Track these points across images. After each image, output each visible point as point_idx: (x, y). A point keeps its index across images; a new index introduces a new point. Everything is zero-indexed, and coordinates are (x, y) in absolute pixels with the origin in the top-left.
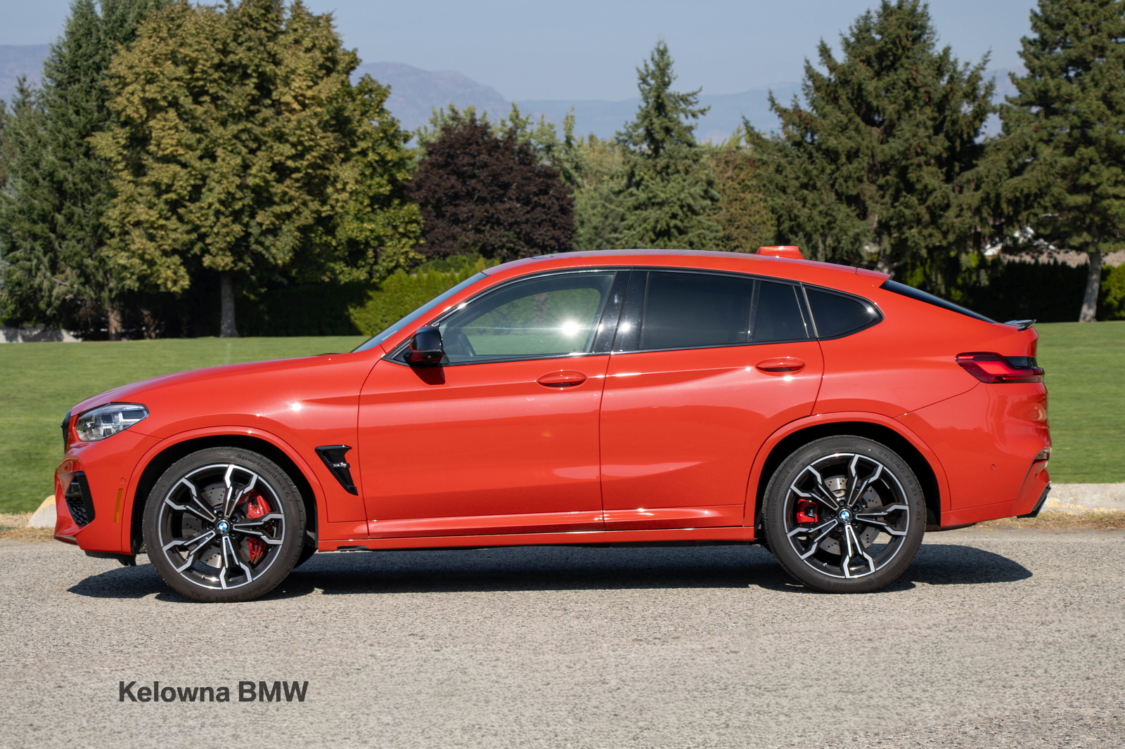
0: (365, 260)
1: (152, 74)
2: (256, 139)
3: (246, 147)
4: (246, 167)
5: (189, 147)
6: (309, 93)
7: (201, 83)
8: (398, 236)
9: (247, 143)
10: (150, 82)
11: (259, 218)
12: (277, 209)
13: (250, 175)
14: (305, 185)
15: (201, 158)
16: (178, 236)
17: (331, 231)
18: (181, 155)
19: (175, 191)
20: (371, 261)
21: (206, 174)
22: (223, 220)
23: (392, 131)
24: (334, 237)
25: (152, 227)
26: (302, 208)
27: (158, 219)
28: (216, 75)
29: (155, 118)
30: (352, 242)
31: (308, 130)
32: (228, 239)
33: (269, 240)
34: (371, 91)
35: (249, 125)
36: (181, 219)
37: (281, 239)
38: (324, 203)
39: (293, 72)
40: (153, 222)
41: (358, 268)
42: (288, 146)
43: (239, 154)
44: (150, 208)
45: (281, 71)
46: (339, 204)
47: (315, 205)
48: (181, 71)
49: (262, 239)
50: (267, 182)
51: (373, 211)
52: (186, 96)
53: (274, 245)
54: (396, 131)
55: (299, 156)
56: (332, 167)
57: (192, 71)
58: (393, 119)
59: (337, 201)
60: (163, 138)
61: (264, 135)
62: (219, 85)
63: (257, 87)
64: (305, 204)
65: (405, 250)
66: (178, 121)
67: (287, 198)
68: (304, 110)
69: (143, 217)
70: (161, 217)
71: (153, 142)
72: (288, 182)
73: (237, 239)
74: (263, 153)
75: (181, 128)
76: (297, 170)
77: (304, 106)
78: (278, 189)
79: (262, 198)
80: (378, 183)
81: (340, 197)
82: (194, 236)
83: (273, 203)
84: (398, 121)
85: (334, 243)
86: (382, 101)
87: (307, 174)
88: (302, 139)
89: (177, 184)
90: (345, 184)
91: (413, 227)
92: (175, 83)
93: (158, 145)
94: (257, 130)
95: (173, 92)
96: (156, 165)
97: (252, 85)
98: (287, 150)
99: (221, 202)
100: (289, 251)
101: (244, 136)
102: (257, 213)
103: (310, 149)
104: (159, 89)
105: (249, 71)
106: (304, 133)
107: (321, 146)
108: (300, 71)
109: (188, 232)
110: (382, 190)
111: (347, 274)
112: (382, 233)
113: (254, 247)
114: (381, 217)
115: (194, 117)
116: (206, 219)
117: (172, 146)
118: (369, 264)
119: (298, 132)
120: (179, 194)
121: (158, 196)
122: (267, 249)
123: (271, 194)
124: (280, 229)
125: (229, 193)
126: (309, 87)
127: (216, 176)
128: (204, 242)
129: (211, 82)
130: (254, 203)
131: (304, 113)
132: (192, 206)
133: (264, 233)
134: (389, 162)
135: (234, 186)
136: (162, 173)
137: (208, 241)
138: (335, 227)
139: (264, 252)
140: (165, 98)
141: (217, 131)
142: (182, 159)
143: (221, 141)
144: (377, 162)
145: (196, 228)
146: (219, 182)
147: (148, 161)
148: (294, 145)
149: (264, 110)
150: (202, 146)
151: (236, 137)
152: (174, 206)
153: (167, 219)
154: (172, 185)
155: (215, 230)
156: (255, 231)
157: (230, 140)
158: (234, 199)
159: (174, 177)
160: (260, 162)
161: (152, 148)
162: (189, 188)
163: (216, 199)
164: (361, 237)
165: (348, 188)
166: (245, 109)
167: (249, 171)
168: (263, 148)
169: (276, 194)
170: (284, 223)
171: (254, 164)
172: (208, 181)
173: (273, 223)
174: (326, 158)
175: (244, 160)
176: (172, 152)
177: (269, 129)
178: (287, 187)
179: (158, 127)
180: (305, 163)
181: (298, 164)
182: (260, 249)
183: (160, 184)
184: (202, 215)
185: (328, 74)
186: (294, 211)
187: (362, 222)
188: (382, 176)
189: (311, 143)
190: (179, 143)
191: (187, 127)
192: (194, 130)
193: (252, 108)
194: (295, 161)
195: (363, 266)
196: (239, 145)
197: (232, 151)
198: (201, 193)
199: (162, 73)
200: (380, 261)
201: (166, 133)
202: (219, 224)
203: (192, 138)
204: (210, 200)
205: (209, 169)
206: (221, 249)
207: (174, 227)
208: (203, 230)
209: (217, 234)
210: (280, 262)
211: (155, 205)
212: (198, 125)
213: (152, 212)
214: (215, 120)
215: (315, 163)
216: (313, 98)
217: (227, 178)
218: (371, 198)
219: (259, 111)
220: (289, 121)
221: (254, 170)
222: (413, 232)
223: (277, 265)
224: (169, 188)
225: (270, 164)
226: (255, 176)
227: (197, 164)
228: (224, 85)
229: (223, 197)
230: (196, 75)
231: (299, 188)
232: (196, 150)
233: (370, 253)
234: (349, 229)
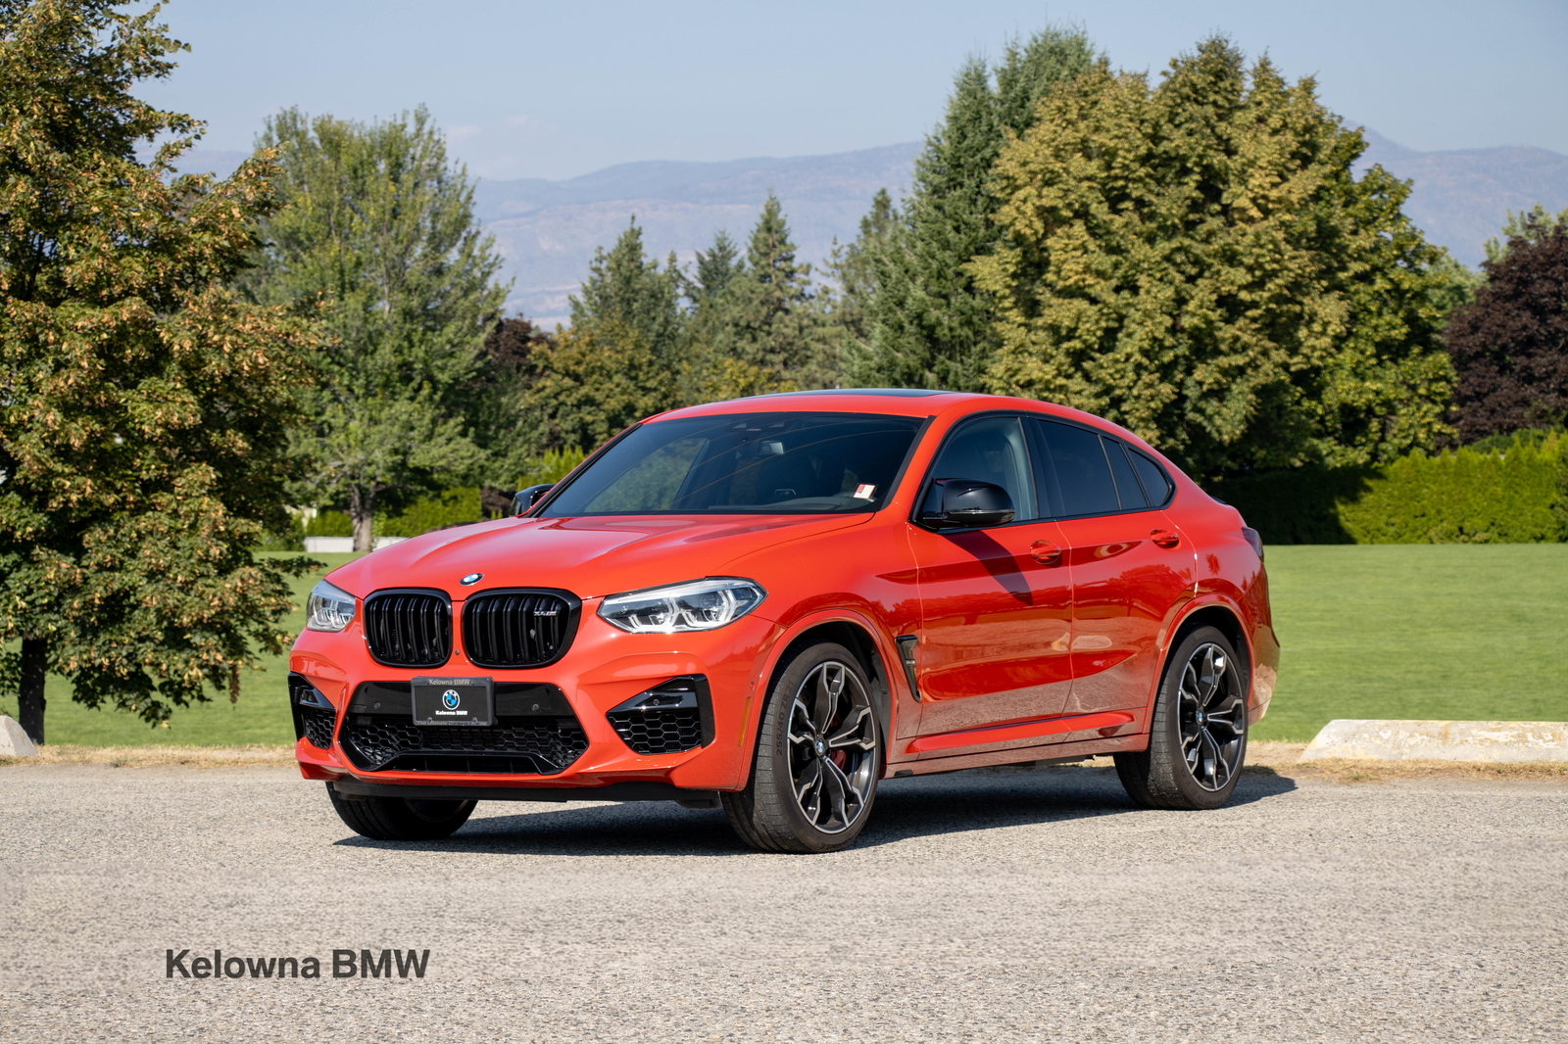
0: (1366, 436)
1: (1052, 172)
2: (1197, 262)
3: (1182, 273)
4: (1181, 301)
5: (1101, 274)
6: (1274, 194)
7: (1121, 183)
8: (1417, 400)
9: (1183, 267)
10: (1048, 183)
11: (1198, 375)
12: (1223, 361)
13: (1187, 312)
14: (1266, 326)
15: (1117, 290)
16: (1083, 400)
17: (1315, 394)
18: (1090, 286)
19: (1080, 337)
20: (1376, 437)
21: (1124, 312)
22: (1146, 377)
23: (1412, 247)
24: (1321, 402)
25: (1047, 389)
26: (1261, 360)
27: (1055, 377)
28: (1142, 172)
29: (1054, 234)
30: (1347, 410)
31: (1271, 247)
32: (1152, 405)
33: (1211, 406)
34: (1382, 188)
35: (1187, 242)
36: (1087, 377)
37: (1230, 404)
38: (1293, 351)
39: (1252, 163)
40: (1048, 382)
41: (1355, 447)
42: (1242, 270)
43: (1171, 283)
44: (1046, 361)
45: (1234, 164)
46: (1317, 354)
47: (1280, 355)
48: (1093, 167)
49: (1202, 404)
50: (1209, 323)
51: (1380, 363)
52: (1101, 202)
53: (1219, 413)
54: (1419, 246)
55: (1258, 285)
56: (1306, 300)
57: (1109, 167)
58: (1414, 229)
59: (1314, 348)
60: (1064, 262)
61: (1209, 256)
62: (1145, 185)
63: (1200, 187)
64: (1265, 353)
65: (1427, 420)
66: (1086, 237)
67: (1238, 345)
68: (1265, 218)
69: (1036, 375)
70: (1059, 374)
71: (1052, 268)
72: (1241, 322)
73: (1165, 405)
74: (1206, 282)
75: (1092, 247)
76: (1254, 305)
77: (1267, 213)
78: (1227, 332)
79: (1203, 345)
80: (1389, 323)
81: (1317, 343)
82: (1105, 401)
83: (1217, 353)
84: (1422, 232)
85: (1320, 411)
86: (1398, 203)
87: (1268, 310)
88: (1261, 260)
89: (1083, 327)
90: (1326, 324)
91: (1441, 387)
92: (1085, 184)
93: (1058, 273)
94: (1198, 249)
95: (1082, 196)
96: (1054, 301)
97: (1193, 184)
98: (1241, 276)
99: (1144, 352)
100: (1241, 422)
101: (1179, 258)
102: (1195, 367)
103: (1274, 274)
104: (1061, 194)
105: (1189, 165)
106: (1264, 251)
107: (1290, 270)
108: (1262, 163)
109: (1097, 396)
110: (1394, 333)
111: (1336, 455)
112: (1392, 396)
113: (1191, 416)
114: (1391, 373)
115: (1109, 232)
116: (1122, 377)
117: (1077, 273)
118: (1371, 441)
119: (1256, 250)
120: (1085, 341)
121: (1057, 344)
122: (1210, 418)
123: (1216, 341)
124: (1229, 389)
125: (1155, 339)
126: (1274, 185)
127: (1138, 316)
128: (1118, 409)
129: (1135, 181)
130: (1192, 353)
131: (1265, 223)
132: (1103, 359)
133: (1205, 396)
134: (1407, 291)
135: (1163, 329)
136: (1060, 312)
137: (1125, 407)
138: (1322, 387)
139: (1205, 423)
140: (1069, 205)
141: (1140, 251)
142: (1091, 292)
143: (1146, 265)
144: (1388, 291)
145: (1108, 390)
146: (1141, 324)
147: (1044, 295)
148: (1250, 269)
149: (1209, 219)
150: (1120, 273)
151: (1168, 258)
152: (1078, 357)
153: (1069, 377)
154: (1076, 329)
155: (1135, 392)
156: (1192, 392)
157: (1159, 263)
158: (1162, 347)
159: (1078, 318)
160: (1202, 294)
161: (1050, 277)
162: (1099, 333)
163: (1136, 348)
164: (1361, 402)
165: (1330, 330)
166: (1181, 219)
167: (1185, 308)
168: (1207, 274)
169: (1223, 340)
170: (1234, 381)
171: (1192, 298)
172: (1126, 322)
173: (1217, 382)
174: (1296, 286)
175: (1177, 292)
176: (1076, 282)
177: (1216, 245)
178: (1240, 329)
179: (1058, 246)
180: (1266, 295)
181: (1255, 296)
182: (1199, 419)
183: (1059, 327)
184: (1117, 371)
185: (1304, 166)
186: (1249, 364)
187: (1363, 379)
188: (1395, 313)
189: (1275, 266)
190: (1087, 269)
191: (1100, 246)
192: (1111, 250)
193: (1191, 217)
194: (1251, 292)
195: (1363, 444)
196: (1172, 270)
197: (1161, 280)
198: (1116, 339)
199: (1066, 170)
200: (1389, 437)
201: (1069, 255)
202: (1140, 383)
203: (1105, 262)
204: (1129, 350)
205: (1128, 305)
206: (1142, 419)
207: (1078, 388)
208: (1118, 392)
209: (1138, 397)
210: (1226, 437)
211: (1052, 357)
212: (1114, 243)
213: (1047, 368)
214: (1138, 235)
215: (1280, 295)
216: (1279, 200)
217: (1152, 318)
218: (1377, 345)
219: (1202, 221)
220: (1244, 235)
221: (1191, 306)
222: (1440, 394)
223: (1221, 443)
224: (1071, 334)
225: (1214, 297)
226: (1194, 315)
227: (1112, 299)
228: (1153, 185)
229: (1146, 345)
230: (1113, 172)
231: (1258, 331)
232: (1111, 278)
233: (1374, 425)
234: (1342, 389)
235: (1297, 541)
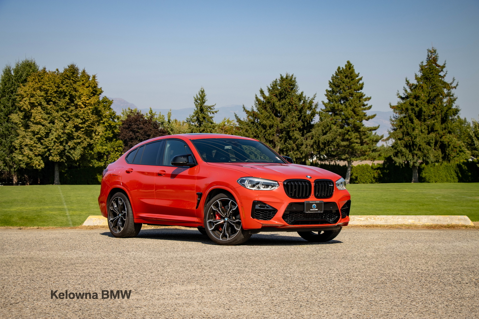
0: (103, 159)
1: (33, 94)
2: (69, 117)
3: (65, 119)
4: (65, 126)
5: (45, 119)
6: (87, 102)
7: (50, 97)
8: (115, 151)
9: (65, 118)
10: (32, 97)
11: (69, 144)
12: (75, 141)
13: (66, 129)
14: (85, 133)
15: (49, 123)
16: (41, 149)
17: (92, 149)
18: (42, 122)
19: (40, 134)
20: (106, 160)
21: (51, 128)
22: (57, 144)
23: (113, 116)
24: (93, 151)
25: (32, 146)
26: (84, 141)
27: (34, 144)
28: (55, 95)
29: (33, 109)
30: (99, 153)
31: (87, 114)
32: (58, 151)
33: (72, 151)
34: (106, 102)
35: (66, 112)
36: (42, 144)
37: (76, 151)
38: (91, 139)
39: (82, 94)
40: (32, 145)
41: (101, 162)
42: (80, 119)
43: (63, 122)
44: (31, 140)
45: (78, 94)
46: (97, 140)
47: (88, 140)
48: (43, 93)
49: (70, 151)
50: (72, 131)
51: (107, 143)
52: (44, 102)
53: (74, 153)
54: (115, 115)
55: (84, 123)
56: (94, 127)
57: (46, 93)
58: (114, 111)
59: (96, 138)
60: (36, 116)
61: (72, 116)
62: (56, 98)
63: (69, 99)
64: (85, 139)
65: (117, 156)
66: (41, 110)
67: (79, 137)
68: (85, 107)
69: (29, 143)
70: (35, 143)
71: (32, 117)
72: (79, 132)
73: (61, 151)
74: (71, 122)
75: (42, 113)
76: (83, 128)
77: (86, 106)
78: (76, 134)
79: (70, 137)
80: (108, 133)
81: (97, 137)
82: (46, 150)
83: (73, 139)
84: (116, 112)
85: (93, 153)
86: (110, 105)
87: (86, 129)
88: (85, 117)
89: (41, 132)
90: (99, 133)
91: (120, 148)
92: (41, 97)
93: (34, 119)
94: (69, 114)
95: (40, 100)
96: (33, 125)
97: (67, 99)
98: (79, 121)
99: (56, 138)
100: (79, 155)
101: (65, 116)
102: (68, 142)
103: (88, 120)
104: (35, 99)
105: (67, 94)
106: (85, 115)
107: (91, 120)
108: (84, 94)
109: (44, 148)
110: (109, 135)
111: (97, 164)
112: (109, 150)
113: (67, 154)
114: (109, 145)
115: (47, 109)
116: (51, 144)
117: (39, 119)
118: (105, 160)
119: (83, 115)
120: (41, 135)
121: (34, 136)
122: (72, 154)
123: (73, 136)
124: (76, 148)
125: (59, 135)
126: (88, 100)
127: (55, 129)
128: (50, 152)
129: (53, 97)
130: (67, 139)
131: (85, 108)
132: (46, 140)
133: (70, 149)
134: (112, 126)
135: (61, 133)
136: (35, 128)
137: (51, 151)
138: (93, 148)
139: (70, 156)
140: (37, 102)
141: (55, 114)
142: (43, 123)
143: (57, 117)
144: (108, 126)
145: (47, 147)
146: (56, 131)
147: (31, 124)
148: (82, 119)
149: (71, 107)
150: (50, 119)
151: (61, 116)
152: (39, 139)
153: (37, 144)
154: (39, 132)
155: (54, 148)
156: (67, 148)
157: (60, 117)
158: (61, 137)
159: (40, 129)
160: (70, 125)
161: (32, 119)
162: (45, 133)
163: (54, 137)
164: (102, 151)
165: (100, 134)
166: (65, 107)
167: (66, 128)
168: (71, 120)
169: (75, 136)
170: (78, 146)
171: (68, 125)
172: (52, 131)
173: (74, 146)
174: (93, 124)
175: (64, 124)
176: (39, 121)
177: (73, 113)
178: (79, 133)
179: (34, 112)
180: (86, 125)
181: (83, 126)
182: (69, 154)
183: (35, 132)
184: (49, 143)
185: (94, 96)
186: (81, 142)
187: (103, 146)
188: (110, 131)
189: (88, 119)
190: (42, 118)
191: (44, 112)
192: (47, 113)
193: (67, 106)
194: (82, 125)
195: (103, 161)
196: (63, 119)
197: (60, 121)
198: (49, 135)
199: (36, 94)
200: (109, 160)
201: (37, 114)
202: (55, 146)
203: (46, 116)
204: (52, 138)
205: (52, 127)
206: (56, 154)
207: (39, 146)
208: (50, 148)
209: (54, 149)
210: (76, 159)
211: (33, 139)
212: (48, 112)
213: (31, 141)
214: (55, 110)
215: (89, 126)
216: (89, 103)
217: (58, 130)
218: (106, 138)
219: (70, 108)
220: (80, 111)
221: (68, 128)
222: (120, 150)
223: (75, 160)
224: (38, 133)
225: (73, 126)
226: (68, 130)
227: (48, 125)
228: (58, 98)
229: (57, 136)
230: (48, 95)
231: (83, 134)
232: (48, 120)
233: (105, 157)
234: (98, 148)
235: (88, 184)
